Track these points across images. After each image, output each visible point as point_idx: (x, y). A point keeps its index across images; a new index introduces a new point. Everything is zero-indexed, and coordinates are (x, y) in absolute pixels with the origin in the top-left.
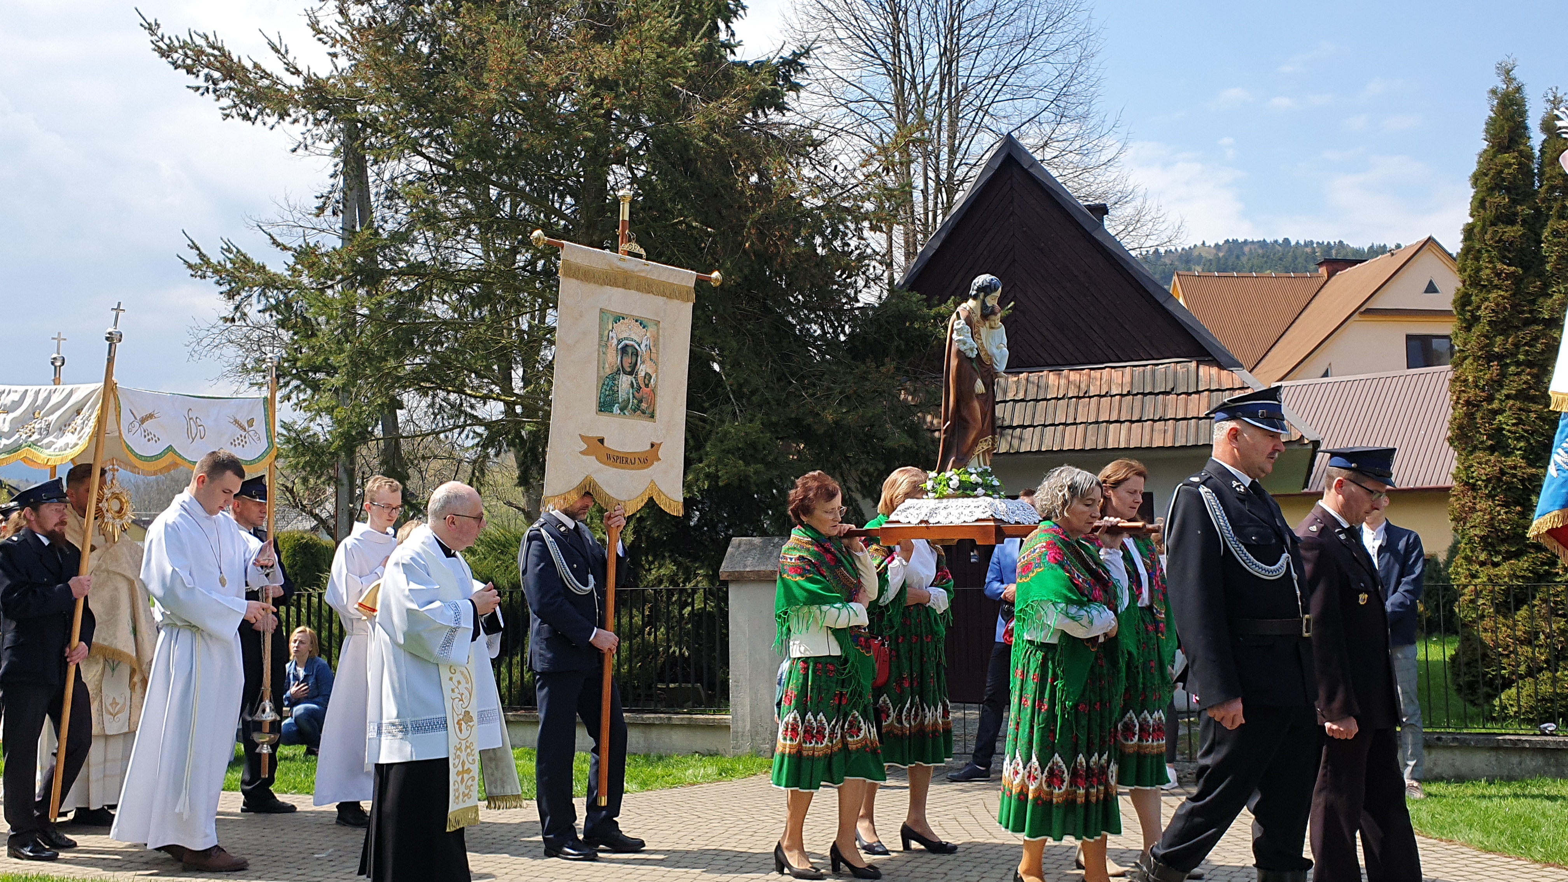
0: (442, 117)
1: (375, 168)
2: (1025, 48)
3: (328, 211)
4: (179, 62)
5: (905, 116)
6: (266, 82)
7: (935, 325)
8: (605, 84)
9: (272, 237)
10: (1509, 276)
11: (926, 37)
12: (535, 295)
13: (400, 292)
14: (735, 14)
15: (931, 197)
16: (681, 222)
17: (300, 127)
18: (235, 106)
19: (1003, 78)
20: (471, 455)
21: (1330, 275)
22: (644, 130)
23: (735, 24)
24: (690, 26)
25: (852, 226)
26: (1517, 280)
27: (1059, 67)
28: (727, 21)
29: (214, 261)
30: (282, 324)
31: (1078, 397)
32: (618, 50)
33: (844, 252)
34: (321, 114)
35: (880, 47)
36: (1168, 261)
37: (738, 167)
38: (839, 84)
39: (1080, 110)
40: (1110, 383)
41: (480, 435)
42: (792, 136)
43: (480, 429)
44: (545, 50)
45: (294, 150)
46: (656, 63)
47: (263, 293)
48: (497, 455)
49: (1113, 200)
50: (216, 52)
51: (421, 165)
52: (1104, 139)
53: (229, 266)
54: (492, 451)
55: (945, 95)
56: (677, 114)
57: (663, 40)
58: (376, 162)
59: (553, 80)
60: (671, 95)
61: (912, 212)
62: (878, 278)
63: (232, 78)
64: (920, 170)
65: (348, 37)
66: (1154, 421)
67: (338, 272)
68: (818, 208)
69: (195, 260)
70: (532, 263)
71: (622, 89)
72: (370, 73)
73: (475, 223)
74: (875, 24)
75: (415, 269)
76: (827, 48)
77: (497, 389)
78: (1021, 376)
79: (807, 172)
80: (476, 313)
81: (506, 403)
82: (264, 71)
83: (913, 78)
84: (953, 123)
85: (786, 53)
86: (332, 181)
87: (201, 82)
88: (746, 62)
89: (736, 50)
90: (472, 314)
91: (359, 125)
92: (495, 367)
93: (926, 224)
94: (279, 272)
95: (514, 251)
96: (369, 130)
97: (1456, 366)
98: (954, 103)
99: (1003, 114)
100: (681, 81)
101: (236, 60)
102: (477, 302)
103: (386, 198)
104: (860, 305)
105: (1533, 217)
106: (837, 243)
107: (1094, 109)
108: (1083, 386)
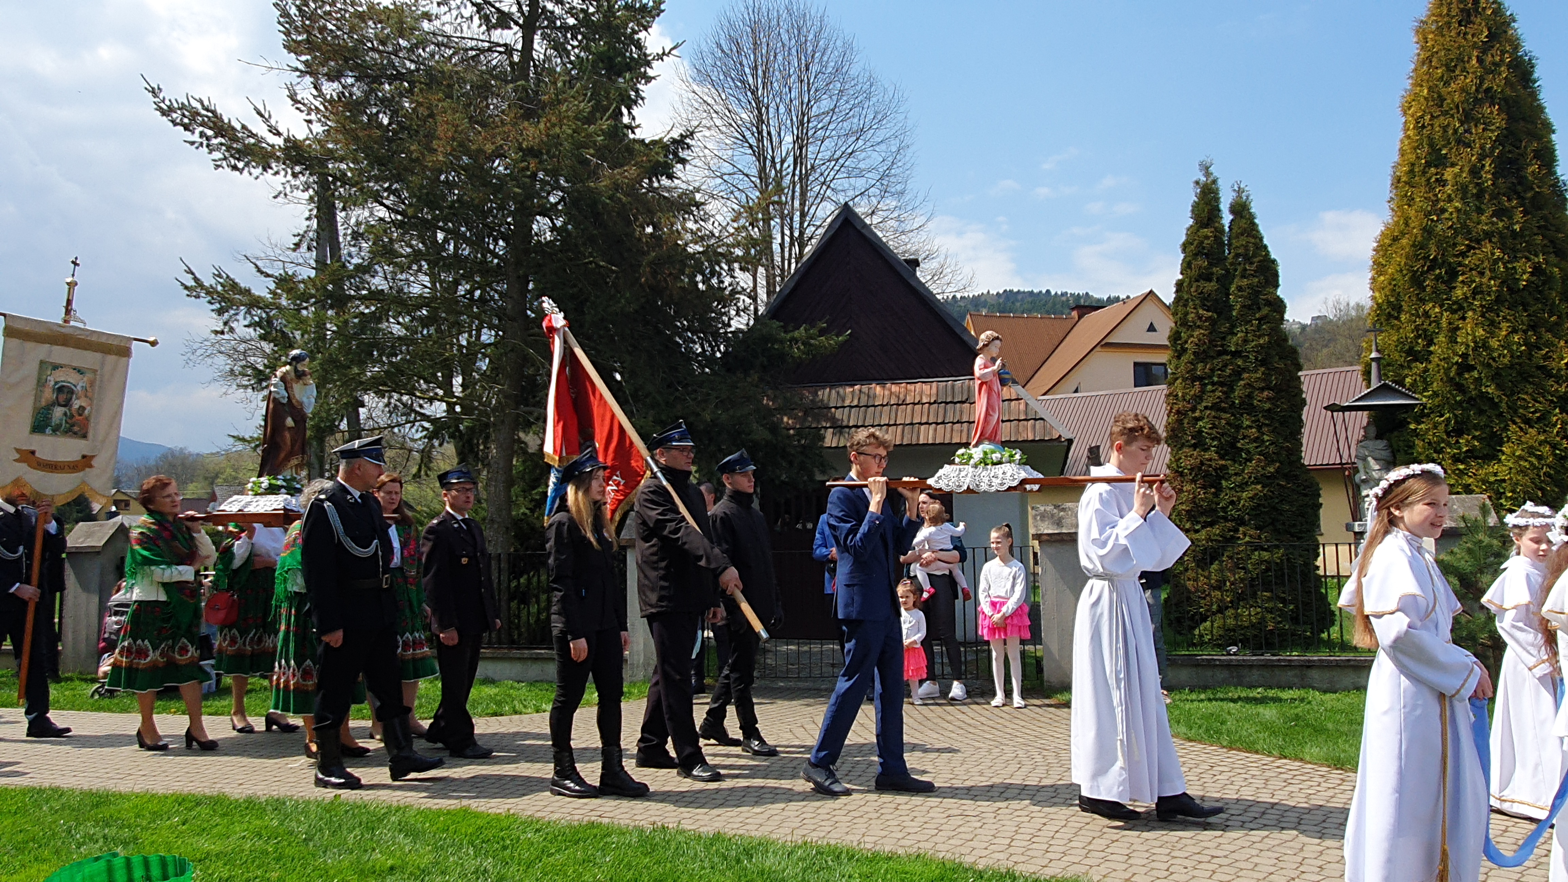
0: (399, 175)
1: (343, 214)
2: (857, 139)
3: (304, 246)
4: (178, 121)
5: (767, 187)
6: (252, 141)
7: (791, 346)
8: (531, 152)
9: (257, 266)
10: (1208, 319)
11: (783, 127)
12: (473, 317)
13: (363, 313)
14: (636, 103)
15: (787, 250)
16: (591, 262)
17: (280, 178)
18: (225, 159)
19: (841, 161)
20: (420, 445)
21: (1080, 317)
22: (562, 189)
23: (635, 111)
24: (599, 109)
25: (726, 268)
26: (1213, 322)
27: (883, 154)
28: (629, 108)
29: (207, 284)
30: (263, 338)
31: (898, 405)
32: (542, 126)
33: (720, 288)
34: (297, 169)
35: (748, 134)
36: (962, 304)
37: (636, 219)
38: (716, 160)
39: (899, 188)
40: (921, 393)
41: (427, 429)
42: (680, 197)
43: (427, 425)
44: (483, 125)
45: (275, 197)
46: (572, 136)
47: (248, 312)
48: (441, 445)
49: (923, 256)
50: (210, 114)
51: (382, 212)
52: (917, 210)
53: (220, 288)
54: (436, 443)
55: (797, 172)
56: (589, 177)
57: (578, 120)
58: (344, 209)
59: (489, 148)
60: (585, 162)
61: (773, 260)
62: (745, 309)
63: (223, 136)
64: (778, 228)
65: (322, 108)
66: (953, 423)
67: (312, 296)
68: (699, 253)
69: (191, 283)
70: (471, 292)
71: (545, 157)
72: (340, 137)
73: (425, 260)
74: (744, 116)
75: (376, 295)
76: (707, 133)
77: (441, 392)
78: (857, 387)
79: (690, 225)
80: (425, 332)
81: (448, 403)
82: (250, 132)
83: (773, 158)
84: (803, 194)
85: (675, 134)
86: (308, 223)
87: (196, 137)
88: (643, 140)
89: (636, 131)
90: (421, 333)
91: (330, 179)
92: (439, 374)
93: (783, 270)
94: (262, 295)
95: (456, 283)
96: (339, 184)
97: (1170, 384)
98: (804, 178)
99: (840, 188)
100: (592, 151)
101: (226, 121)
102: (425, 322)
103: (353, 238)
104: (732, 329)
105: (1223, 275)
106: (714, 281)
107: (909, 186)
108: (902, 396)
